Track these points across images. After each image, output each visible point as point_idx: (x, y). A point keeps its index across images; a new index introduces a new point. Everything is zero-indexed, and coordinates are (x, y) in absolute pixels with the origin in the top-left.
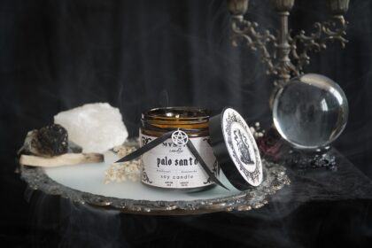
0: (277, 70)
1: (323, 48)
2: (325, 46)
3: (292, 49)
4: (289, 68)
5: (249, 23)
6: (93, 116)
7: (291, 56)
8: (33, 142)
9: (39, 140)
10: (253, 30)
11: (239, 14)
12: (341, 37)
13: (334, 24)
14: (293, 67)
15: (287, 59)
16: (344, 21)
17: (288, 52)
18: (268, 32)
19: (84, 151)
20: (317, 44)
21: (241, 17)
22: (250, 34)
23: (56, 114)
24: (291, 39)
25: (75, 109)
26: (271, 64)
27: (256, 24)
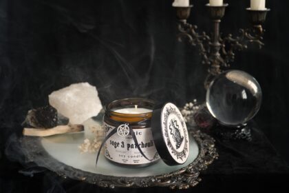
0: (211, 62)
2: (246, 47)
3: (221, 47)
4: (219, 61)
5: (191, 26)
7: (221, 52)
10: (193, 31)
11: (184, 19)
12: (259, 41)
13: (254, 31)
14: (222, 60)
15: (218, 54)
16: (261, 29)
17: (219, 49)
18: (204, 33)
19: (70, 123)
20: (240, 45)
21: (185, 21)
22: (191, 34)
23: (50, 94)
24: (221, 39)
25: (64, 89)
26: (205, 56)
27: (196, 27)
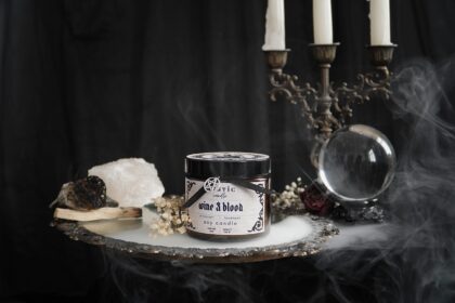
0: (319, 124)
1: (366, 100)
2: (368, 98)
3: (333, 102)
4: (331, 122)
5: (289, 77)
6: (129, 170)
7: (333, 109)
8: (69, 194)
9: (76, 193)
10: (292, 83)
11: (278, 67)
12: (384, 89)
13: (377, 75)
14: (335, 120)
15: (328, 112)
16: (387, 72)
17: (329, 105)
18: (308, 85)
19: (120, 205)
20: (360, 96)
21: (280, 71)
22: (289, 88)
23: (90, 168)
24: (332, 91)
25: (110, 164)
26: (311, 117)
27: (296, 78)
